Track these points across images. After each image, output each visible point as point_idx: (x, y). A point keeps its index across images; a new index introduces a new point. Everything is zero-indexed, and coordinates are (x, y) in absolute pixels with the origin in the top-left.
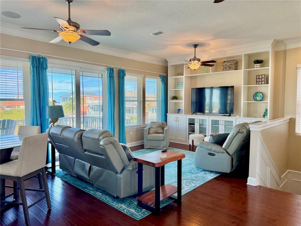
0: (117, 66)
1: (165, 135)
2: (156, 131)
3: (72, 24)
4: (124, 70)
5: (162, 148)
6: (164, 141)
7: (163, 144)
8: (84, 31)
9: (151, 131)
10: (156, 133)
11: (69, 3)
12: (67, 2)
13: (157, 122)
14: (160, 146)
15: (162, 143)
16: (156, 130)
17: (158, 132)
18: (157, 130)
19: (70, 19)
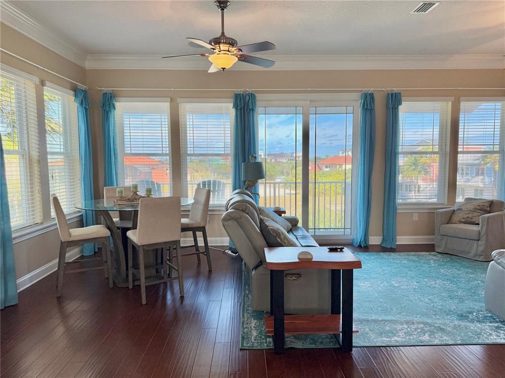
0: (380, 89)
1: (481, 229)
2: (467, 218)
3: (222, 41)
4: (400, 93)
5: (475, 256)
6: (480, 243)
7: (477, 250)
8: (240, 48)
9: (456, 218)
10: (465, 223)
11: (223, 10)
12: (220, 10)
13: (475, 199)
14: (469, 253)
15: (475, 245)
16: (468, 215)
17: (472, 220)
18: (470, 216)
19: (224, 33)
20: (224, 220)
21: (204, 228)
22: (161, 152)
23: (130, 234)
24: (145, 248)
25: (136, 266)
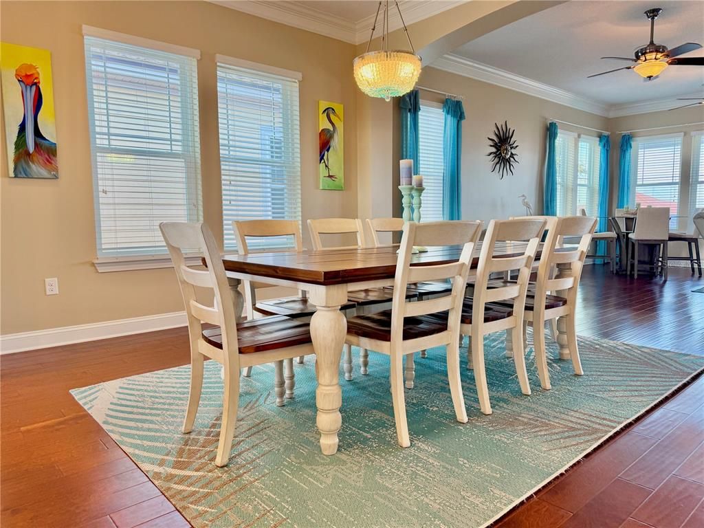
20: (695, 218)
21: (697, 239)
22: (671, 181)
23: (630, 236)
24: (640, 242)
25: (633, 257)
